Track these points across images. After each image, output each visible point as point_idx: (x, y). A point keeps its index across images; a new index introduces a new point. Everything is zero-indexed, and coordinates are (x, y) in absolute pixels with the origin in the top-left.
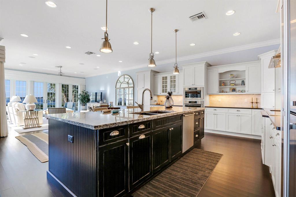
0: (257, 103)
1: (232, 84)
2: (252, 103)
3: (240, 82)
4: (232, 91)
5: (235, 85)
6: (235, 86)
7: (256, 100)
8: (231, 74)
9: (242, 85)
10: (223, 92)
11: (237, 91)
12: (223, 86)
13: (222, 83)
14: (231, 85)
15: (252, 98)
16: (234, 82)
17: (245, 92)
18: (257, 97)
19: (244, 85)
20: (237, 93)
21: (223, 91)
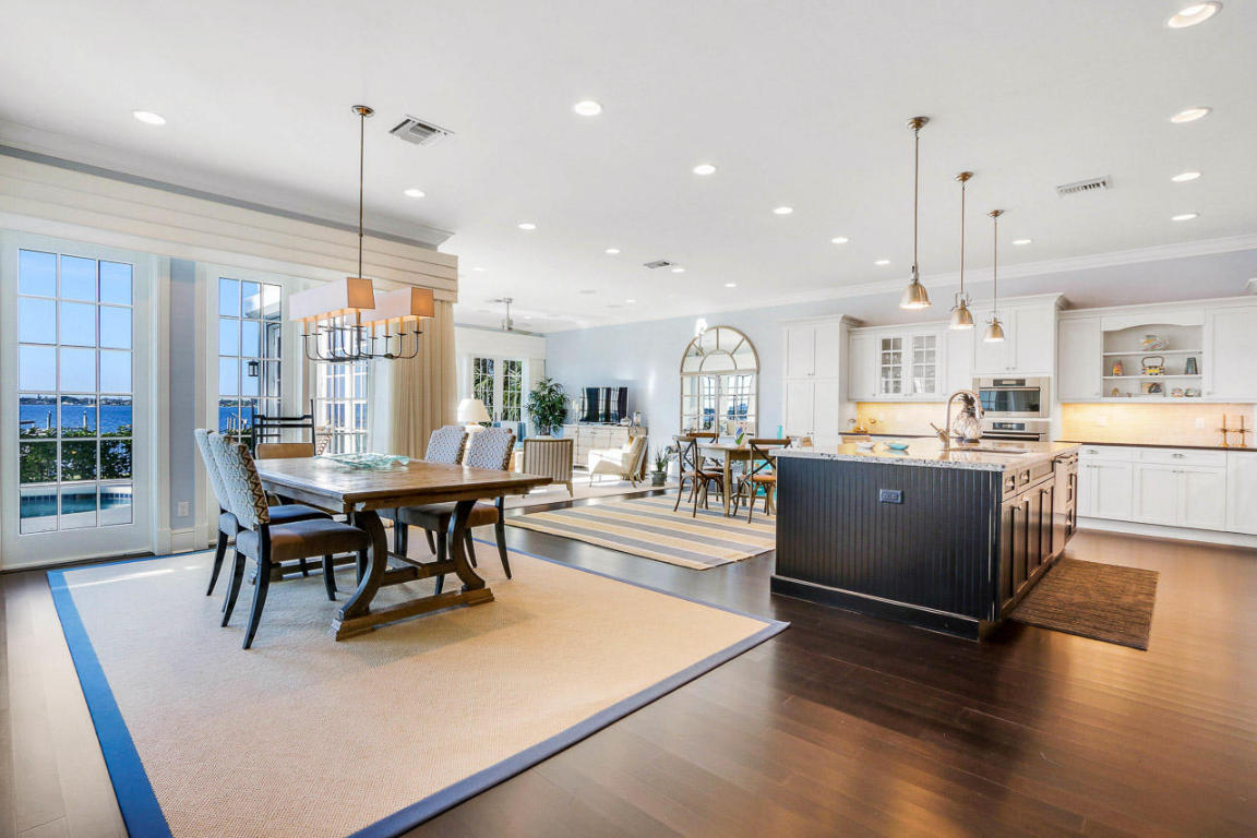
0: (1242, 431)
1: (1150, 367)
2: (1225, 431)
3: (1183, 363)
4: (1150, 391)
5: (1163, 371)
6: (1162, 376)
7: (1240, 423)
8: (1148, 336)
9: (1187, 373)
10: (1115, 393)
11: (1169, 391)
12: (1117, 375)
13: (1114, 366)
14: (1149, 371)
15: (1225, 417)
16: (1158, 362)
17: (1200, 395)
18: (1242, 411)
19: (1197, 373)
20: (1169, 399)
21: (1116, 390)
